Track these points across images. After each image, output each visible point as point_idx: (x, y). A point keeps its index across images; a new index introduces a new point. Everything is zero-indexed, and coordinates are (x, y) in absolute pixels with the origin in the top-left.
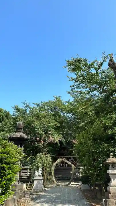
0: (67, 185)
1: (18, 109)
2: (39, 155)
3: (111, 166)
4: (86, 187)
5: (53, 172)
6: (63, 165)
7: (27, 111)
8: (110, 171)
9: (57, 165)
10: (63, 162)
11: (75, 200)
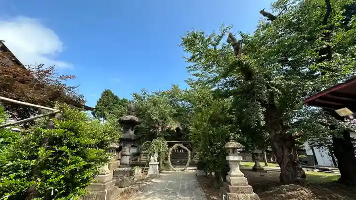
0: (183, 170)
1: (136, 96)
2: (155, 140)
3: (231, 151)
4: (202, 173)
5: (169, 156)
6: (179, 151)
7: (146, 98)
8: (231, 158)
9: (173, 150)
10: (179, 148)
11: (188, 189)
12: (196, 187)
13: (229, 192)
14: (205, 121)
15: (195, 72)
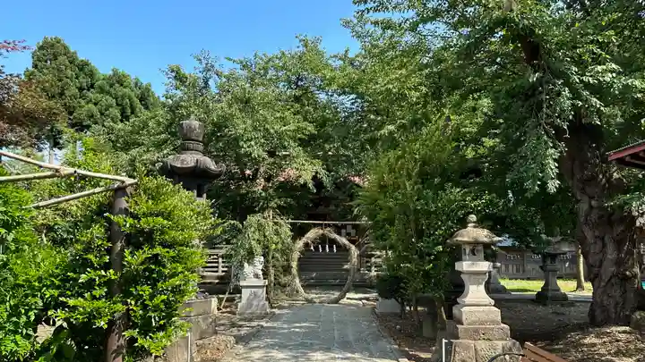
0: (336, 301)
1: (180, 78)
2: (252, 219)
3: (467, 251)
4: (391, 305)
5: (294, 264)
6: (324, 249)
7: (211, 82)
8: (465, 266)
9: (307, 245)
10: (323, 240)
12: (377, 338)
13: (458, 338)
14: (409, 177)
15: (380, 16)
